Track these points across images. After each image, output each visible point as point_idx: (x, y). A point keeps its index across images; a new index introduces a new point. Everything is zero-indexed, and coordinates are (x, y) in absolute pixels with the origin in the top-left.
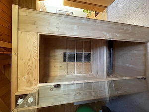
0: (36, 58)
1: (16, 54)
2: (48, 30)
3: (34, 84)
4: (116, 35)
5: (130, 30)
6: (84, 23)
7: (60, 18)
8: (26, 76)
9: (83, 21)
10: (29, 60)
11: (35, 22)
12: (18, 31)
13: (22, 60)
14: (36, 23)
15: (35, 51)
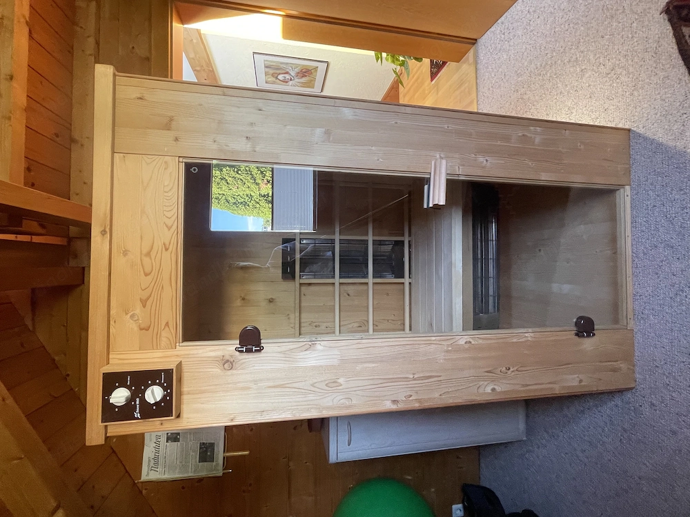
0: (172, 248)
1: (103, 233)
2: (215, 146)
3: (164, 341)
4: (481, 159)
5: (538, 140)
6: (351, 117)
7: (260, 103)
8: (138, 311)
9: (346, 111)
10: (148, 254)
11: (171, 119)
12: (113, 152)
13: (125, 253)
14: (174, 124)
15: (169, 222)
